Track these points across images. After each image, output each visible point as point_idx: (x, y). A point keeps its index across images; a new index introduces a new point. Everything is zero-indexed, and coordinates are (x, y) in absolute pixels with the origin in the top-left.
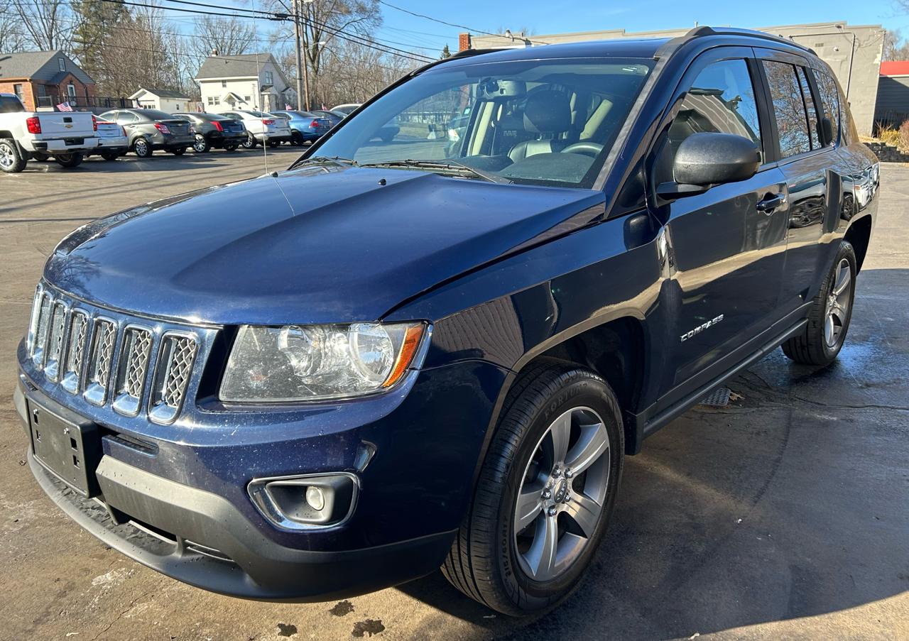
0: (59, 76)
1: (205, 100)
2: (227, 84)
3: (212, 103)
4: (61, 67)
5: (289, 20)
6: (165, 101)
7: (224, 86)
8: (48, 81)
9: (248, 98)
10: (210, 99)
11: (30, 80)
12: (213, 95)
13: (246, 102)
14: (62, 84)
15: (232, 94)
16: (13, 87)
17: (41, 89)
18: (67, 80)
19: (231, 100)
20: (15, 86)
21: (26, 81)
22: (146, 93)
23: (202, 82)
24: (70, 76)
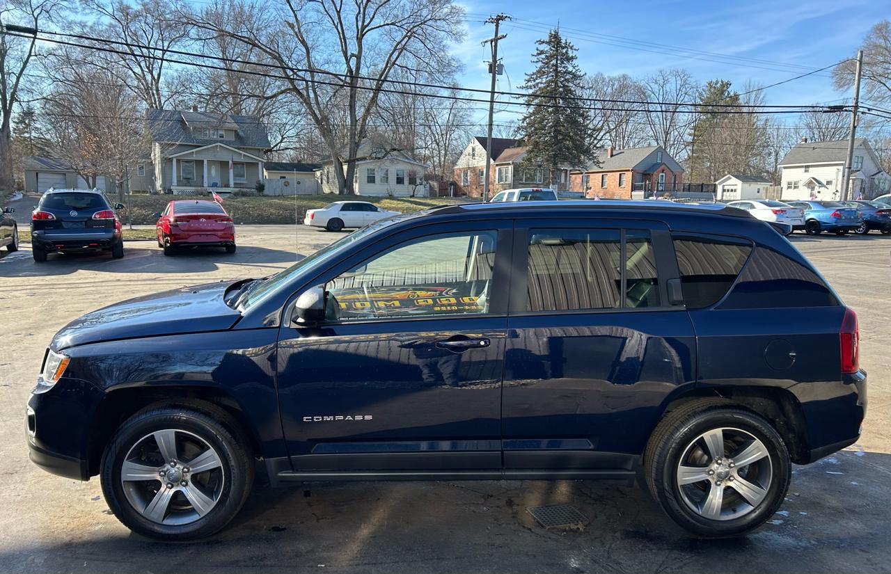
0: (655, 166)
1: (784, 184)
2: (810, 169)
3: (791, 187)
4: (658, 159)
5: (846, 110)
6: (747, 185)
7: (806, 171)
8: (646, 171)
9: (829, 183)
10: (789, 183)
11: (632, 170)
12: (793, 180)
13: (827, 186)
14: (655, 173)
15: (813, 178)
16: (619, 175)
17: (639, 177)
18: (660, 169)
19: (810, 184)
20: (620, 174)
21: (629, 171)
22: (730, 178)
23: (785, 168)
24: (663, 166)
